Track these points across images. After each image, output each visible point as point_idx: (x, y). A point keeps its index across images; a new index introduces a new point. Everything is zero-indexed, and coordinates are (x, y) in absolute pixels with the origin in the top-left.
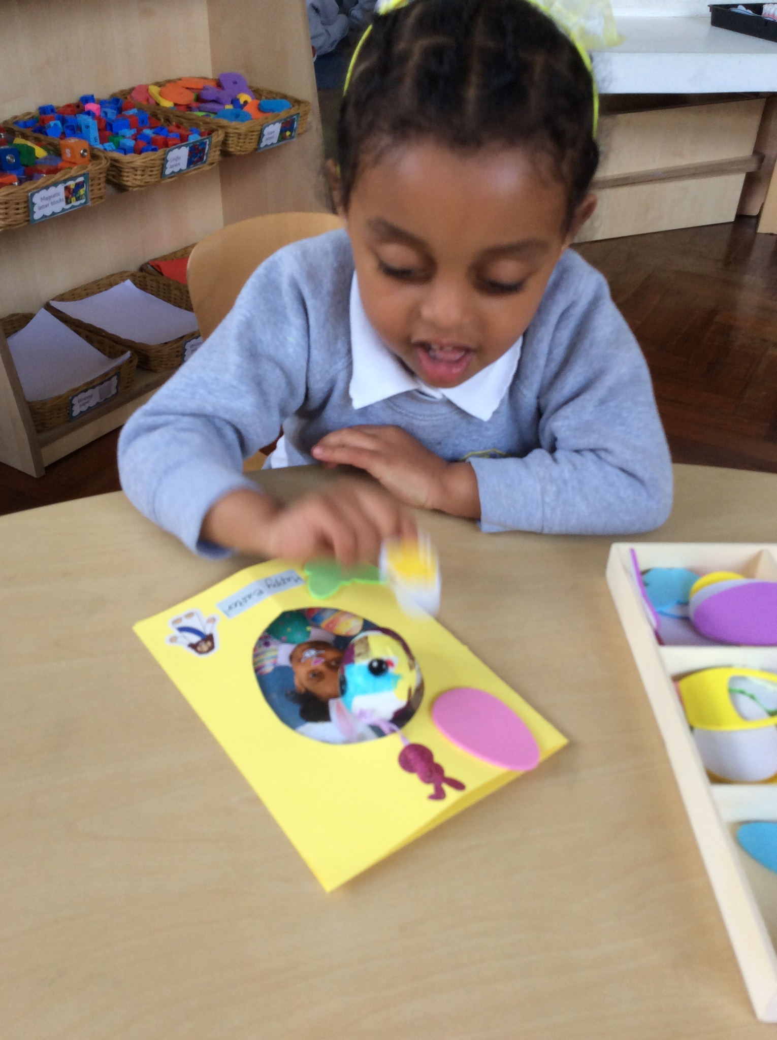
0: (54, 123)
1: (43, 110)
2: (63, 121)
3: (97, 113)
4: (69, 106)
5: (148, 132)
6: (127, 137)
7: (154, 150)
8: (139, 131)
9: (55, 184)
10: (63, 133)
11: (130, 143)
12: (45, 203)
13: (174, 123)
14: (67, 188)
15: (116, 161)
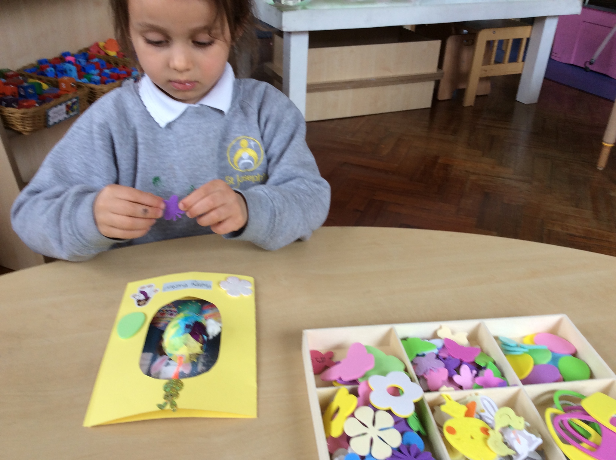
0: (50, 70)
1: (41, 62)
2: (55, 67)
3: (73, 62)
4: (56, 59)
5: (107, 71)
6: (95, 74)
7: (113, 81)
8: (101, 71)
9: (60, 104)
10: (57, 75)
11: (97, 78)
12: (56, 115)
13: (121, 66)
14: (67, 106)
15: (92, 89)
